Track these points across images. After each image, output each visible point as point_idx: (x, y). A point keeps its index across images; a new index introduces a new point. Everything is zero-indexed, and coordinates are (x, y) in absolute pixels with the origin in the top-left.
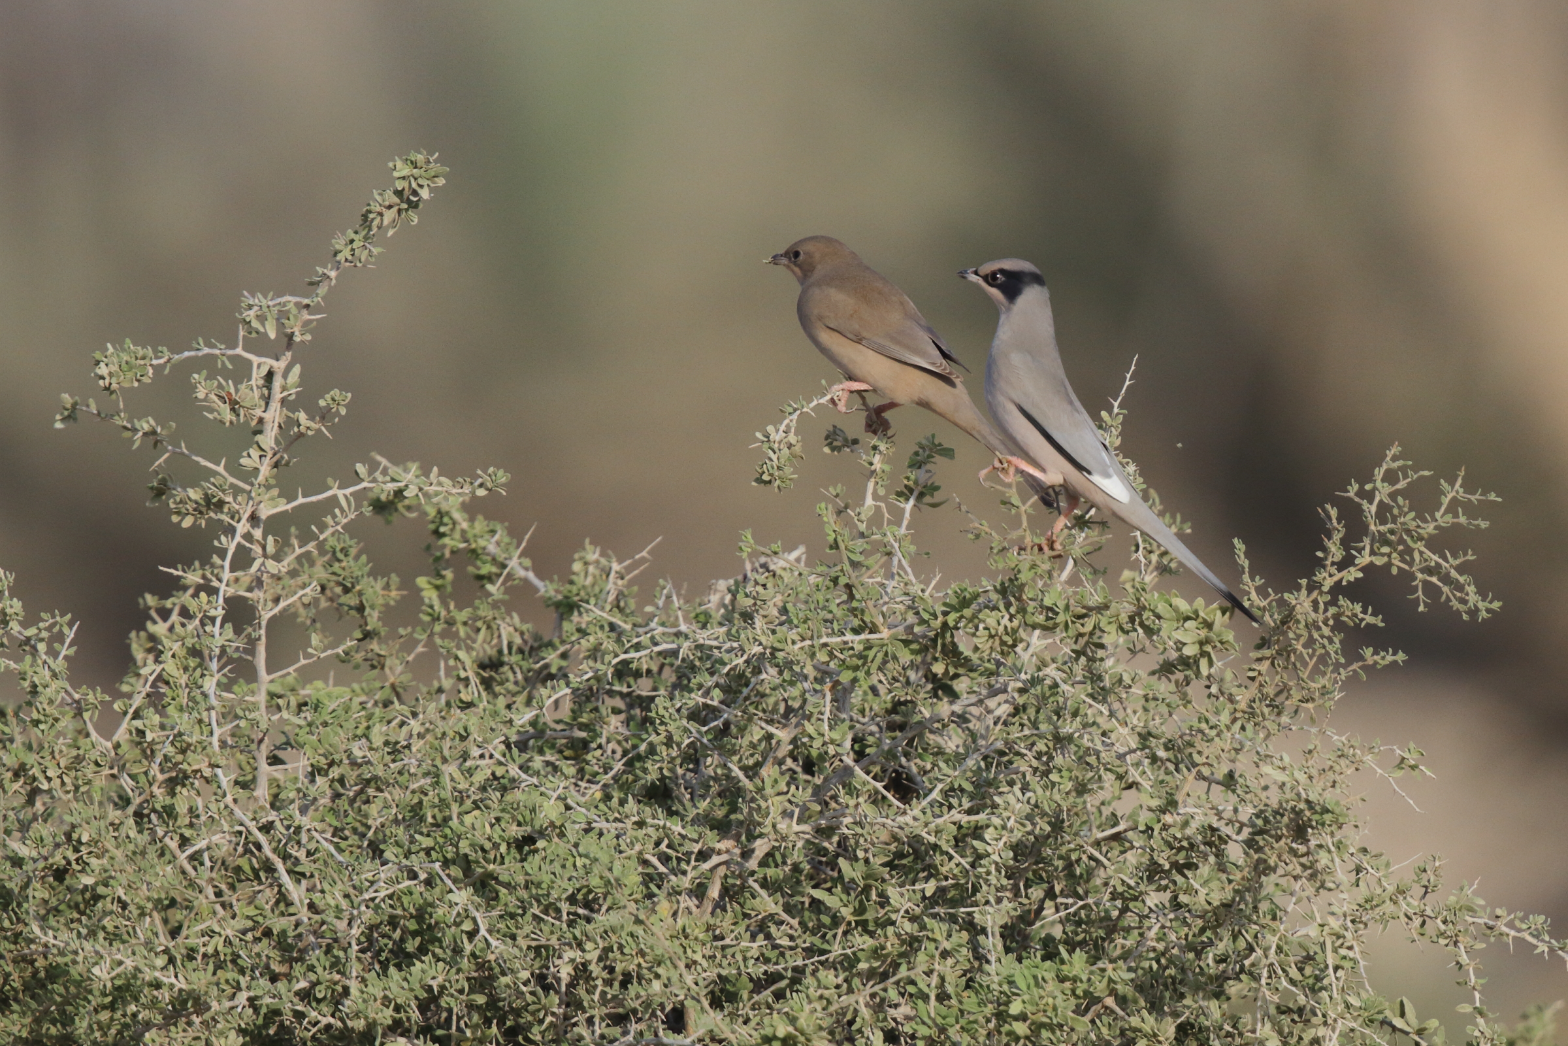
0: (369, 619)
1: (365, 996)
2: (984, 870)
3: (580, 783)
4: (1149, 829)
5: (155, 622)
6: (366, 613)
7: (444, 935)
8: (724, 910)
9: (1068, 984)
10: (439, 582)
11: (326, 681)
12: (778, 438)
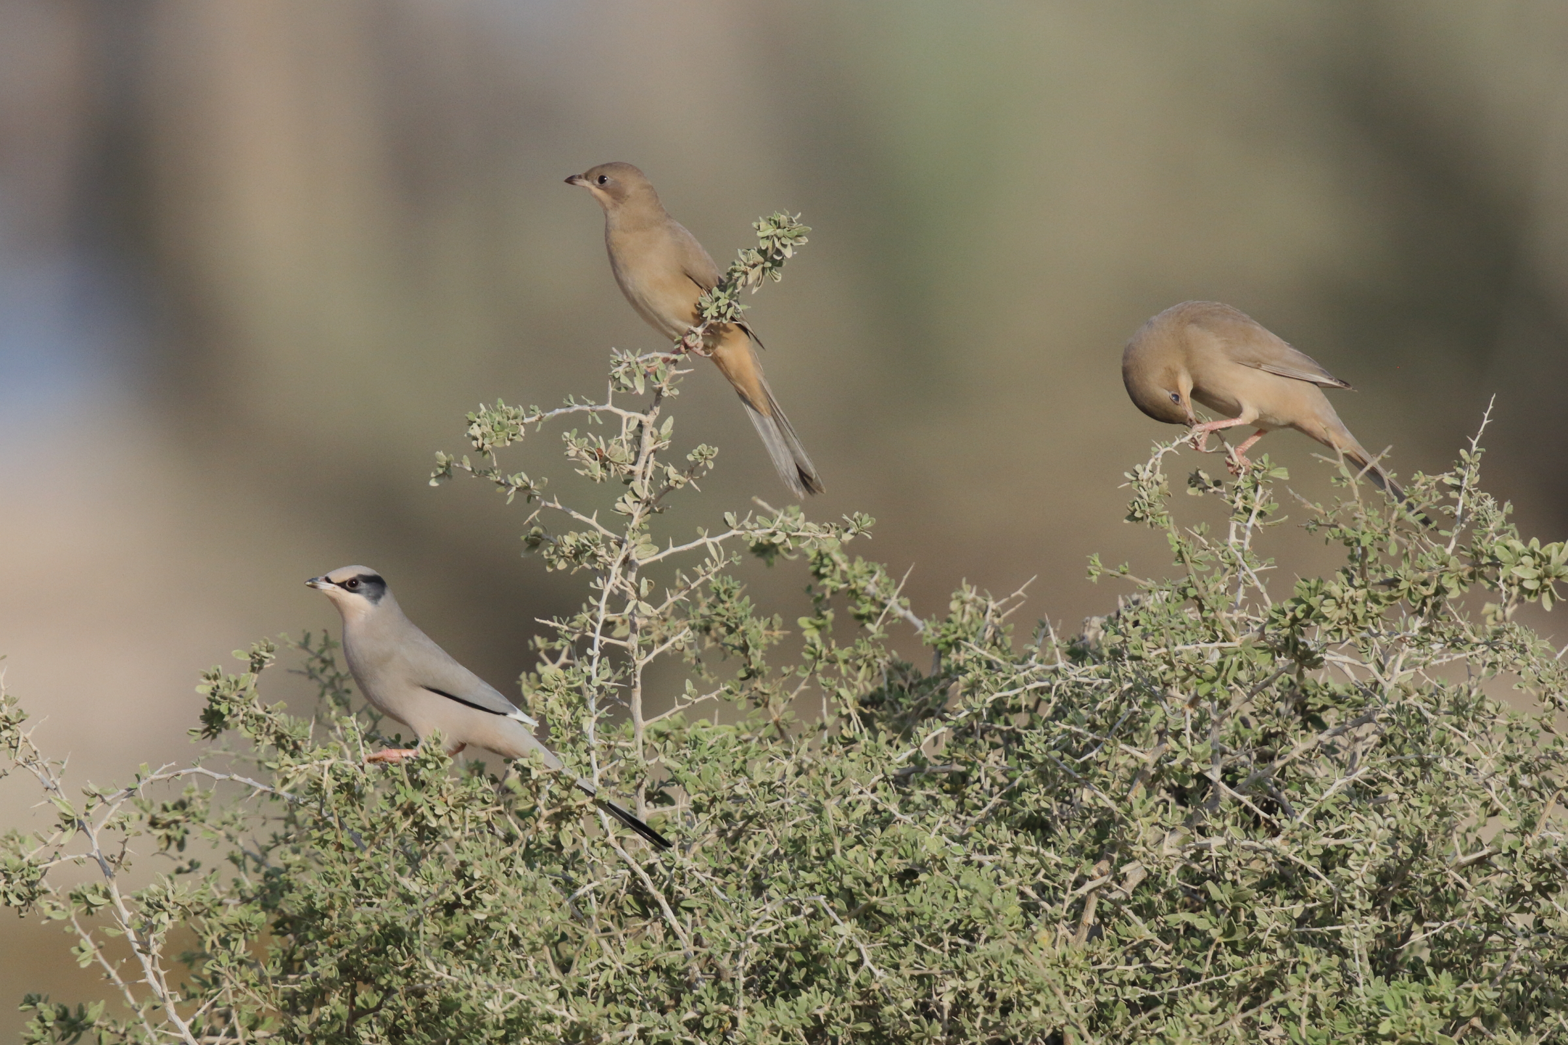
0: (752, 658)
1: (754, 1026)
2: (1348, 895)
3: (959, 816)
4: (1513, 852)
5: (544, 664)
6: (750, 653)
7: (829, 967)
8: (1101, 937)
9: (1435, 1004)
10: (820, 622)
11: (712, 720)
12: (1145, 477)
